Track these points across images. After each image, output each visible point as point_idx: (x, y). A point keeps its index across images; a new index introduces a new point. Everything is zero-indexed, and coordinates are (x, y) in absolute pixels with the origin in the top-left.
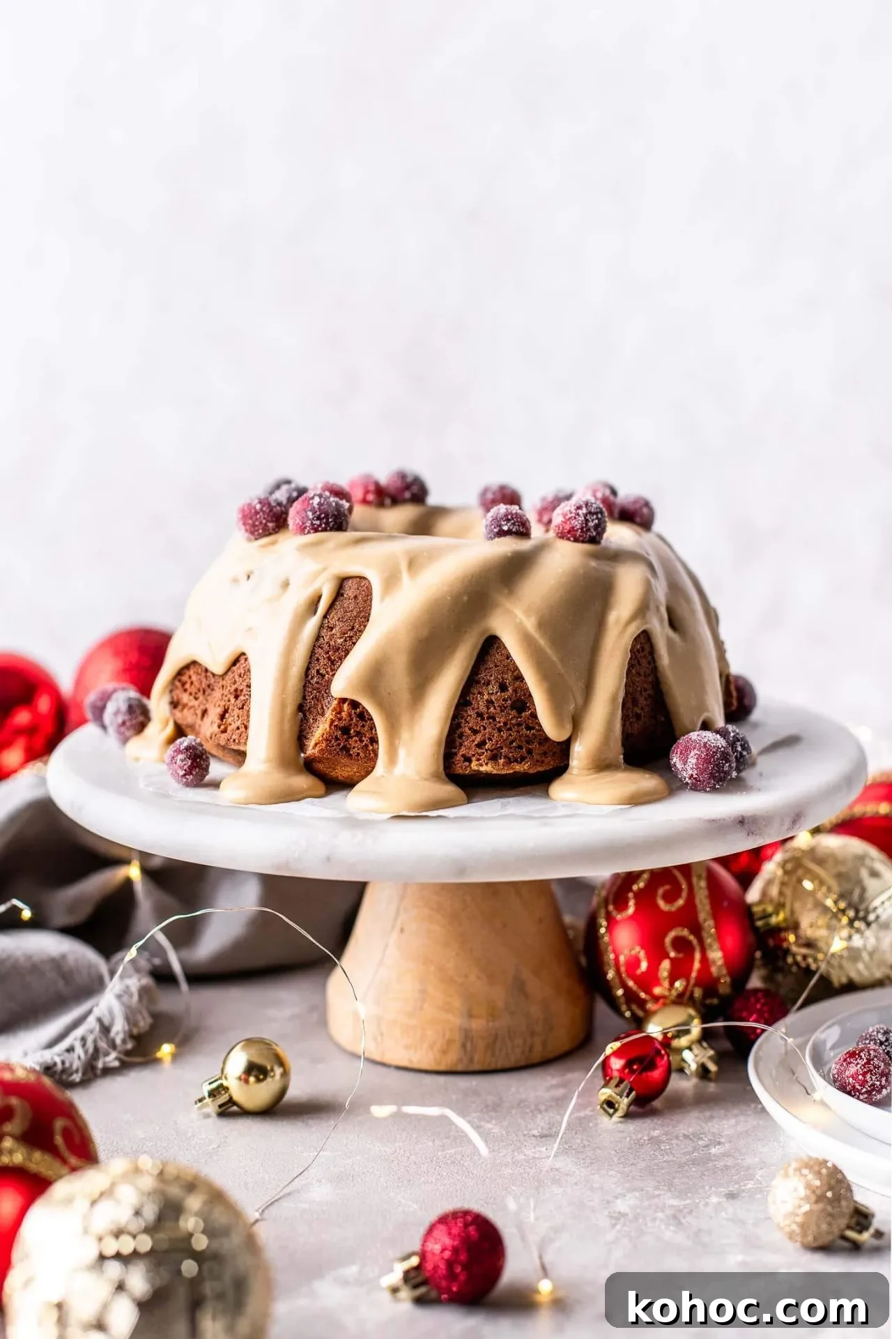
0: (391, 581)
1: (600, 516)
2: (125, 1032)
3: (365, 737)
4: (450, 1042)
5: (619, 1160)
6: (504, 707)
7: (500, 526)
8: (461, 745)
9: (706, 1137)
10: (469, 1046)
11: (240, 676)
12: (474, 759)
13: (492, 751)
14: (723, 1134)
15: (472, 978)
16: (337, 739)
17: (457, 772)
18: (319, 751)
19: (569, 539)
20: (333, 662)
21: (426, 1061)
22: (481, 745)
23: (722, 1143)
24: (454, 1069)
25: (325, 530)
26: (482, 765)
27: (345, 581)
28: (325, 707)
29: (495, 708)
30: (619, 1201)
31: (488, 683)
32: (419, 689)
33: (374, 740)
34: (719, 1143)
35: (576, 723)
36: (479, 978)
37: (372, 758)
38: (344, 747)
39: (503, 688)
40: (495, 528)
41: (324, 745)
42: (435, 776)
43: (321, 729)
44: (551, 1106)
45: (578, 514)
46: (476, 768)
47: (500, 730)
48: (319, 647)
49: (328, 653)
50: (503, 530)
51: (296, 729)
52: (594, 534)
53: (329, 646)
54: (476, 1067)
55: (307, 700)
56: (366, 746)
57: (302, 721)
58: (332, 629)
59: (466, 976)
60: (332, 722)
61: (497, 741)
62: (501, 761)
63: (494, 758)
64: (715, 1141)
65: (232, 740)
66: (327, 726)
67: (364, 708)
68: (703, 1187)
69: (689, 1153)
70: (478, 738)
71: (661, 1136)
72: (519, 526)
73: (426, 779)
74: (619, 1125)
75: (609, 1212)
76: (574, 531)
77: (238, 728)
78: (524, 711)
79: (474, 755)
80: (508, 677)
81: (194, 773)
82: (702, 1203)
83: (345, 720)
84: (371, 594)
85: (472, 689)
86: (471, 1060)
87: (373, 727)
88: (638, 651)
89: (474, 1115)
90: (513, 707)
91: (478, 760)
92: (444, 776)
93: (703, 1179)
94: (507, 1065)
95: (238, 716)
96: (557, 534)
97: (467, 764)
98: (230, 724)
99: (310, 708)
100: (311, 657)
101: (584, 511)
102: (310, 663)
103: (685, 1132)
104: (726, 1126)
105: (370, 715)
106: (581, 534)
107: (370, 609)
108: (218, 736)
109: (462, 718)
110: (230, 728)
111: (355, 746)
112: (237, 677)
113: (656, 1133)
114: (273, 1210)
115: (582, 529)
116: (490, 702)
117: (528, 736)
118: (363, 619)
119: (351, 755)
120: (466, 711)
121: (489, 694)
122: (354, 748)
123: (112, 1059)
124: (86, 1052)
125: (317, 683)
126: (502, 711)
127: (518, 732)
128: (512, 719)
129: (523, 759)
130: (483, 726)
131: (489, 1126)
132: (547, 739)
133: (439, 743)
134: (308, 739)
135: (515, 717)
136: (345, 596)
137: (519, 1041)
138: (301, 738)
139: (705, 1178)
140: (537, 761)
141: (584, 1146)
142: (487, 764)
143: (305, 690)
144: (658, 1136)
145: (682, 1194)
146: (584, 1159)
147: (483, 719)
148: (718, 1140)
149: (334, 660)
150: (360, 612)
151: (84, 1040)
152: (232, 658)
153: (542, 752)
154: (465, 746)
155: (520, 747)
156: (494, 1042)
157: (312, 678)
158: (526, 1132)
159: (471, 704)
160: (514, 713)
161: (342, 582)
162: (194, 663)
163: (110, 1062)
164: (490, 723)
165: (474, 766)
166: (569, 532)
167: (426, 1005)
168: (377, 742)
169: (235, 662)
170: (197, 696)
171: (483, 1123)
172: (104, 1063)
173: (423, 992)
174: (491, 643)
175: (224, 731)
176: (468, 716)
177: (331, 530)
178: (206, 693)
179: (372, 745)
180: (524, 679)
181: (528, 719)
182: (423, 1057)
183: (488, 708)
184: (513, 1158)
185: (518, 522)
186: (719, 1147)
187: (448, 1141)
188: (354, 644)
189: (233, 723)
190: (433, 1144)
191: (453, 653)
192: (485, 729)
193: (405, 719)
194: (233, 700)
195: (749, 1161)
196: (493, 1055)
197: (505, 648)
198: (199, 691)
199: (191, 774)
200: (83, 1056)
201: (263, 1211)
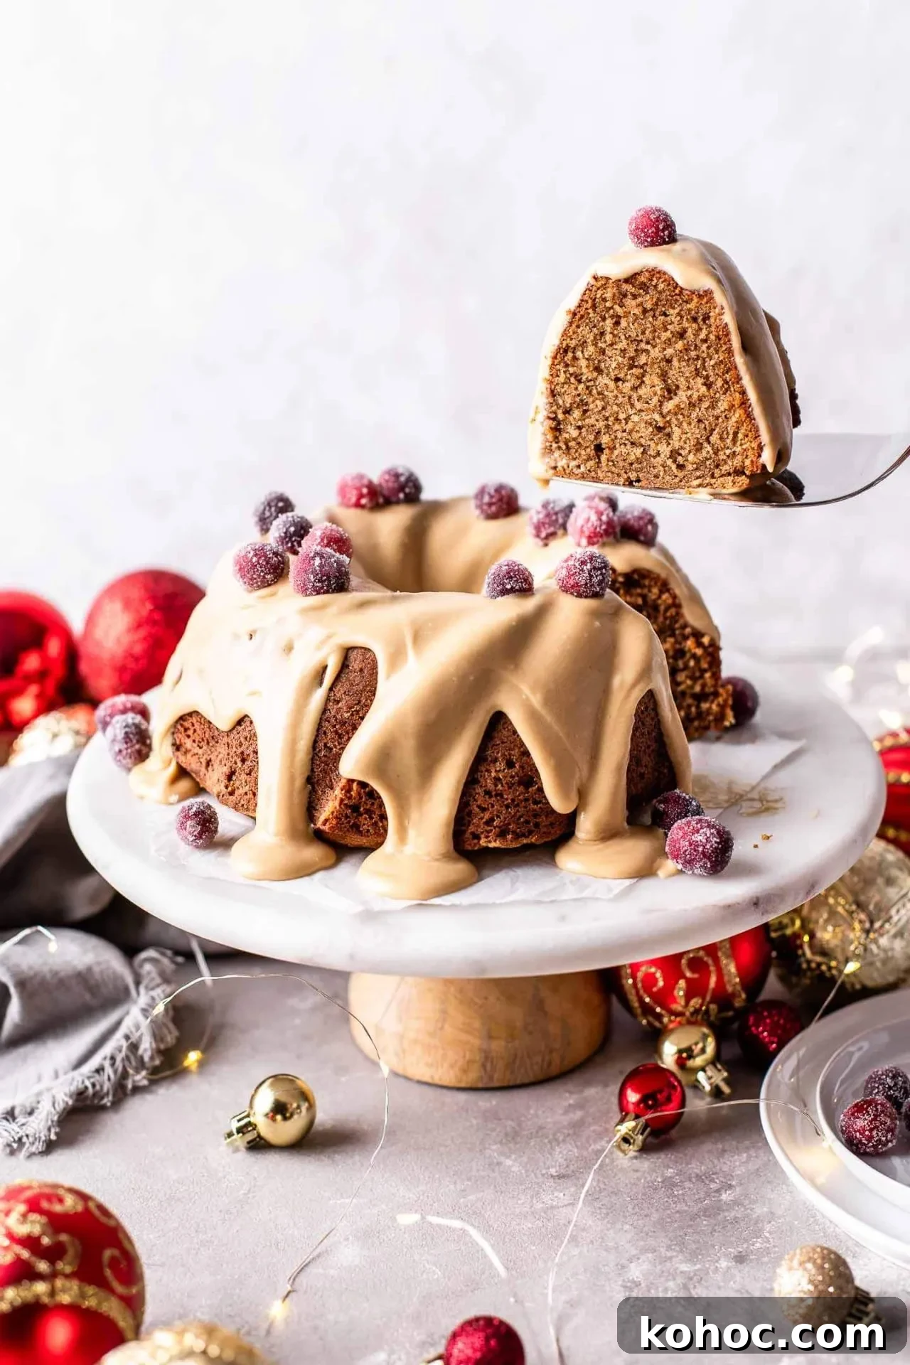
0: (397, 656)
1: (604, 571)
2: (152, 1049)
3: (375, 814)
4: (470, 1062)
5: (633, 1209)
6: (512, 784)
7: (503, 584)
8: (469, 822)
9: (717, 1178)
10: (489, 1066)
11: (246, 738)
12: (482, 836)
13: (499, 827)
14: (733, 1174)
15: (492, 999)
16: (347, 817)
17: (465, 849)
18: (330, 828)
19: (572, 594)
20: (340, 736)
21: (448, 1077)
22: (489, 822)
23: (733, 1186)
24: (474, 1086)
25: (327, 592)
26: (490, 842)
27: (350, 651)
28: (333, 781)
29: (502, 786)
30: (632, 1265)
31: (495, 760)
32: (427, 771)
33: (383, 817)
34: (730, 1187)
35: (583, 796)
36: (498, 999)
37: (381, 835)
38: (354, 823)
39: (510, 764)
40: (498, 586)
41: (334, 822)
42: (446, 857)
43: (329, 806)
44: (569, 1135)
45: (582, 570)
46: (484, 845)
47: (507, 807)
48: (326, 720)
49: (334, 726)
50: (507, 589)
51: (305, 801)
52: (598, 589)
53: (336, 720)
54: (496, 1084)
55: (315, 772)
56: (376, 823)
57: (310, 793)
58: (338, 702)
59: (486, 998)
60: (342, 800)
61: (505, 818)
62: (509, 837)
63: (502, 834)
64: (726, 1183)
65: (240, 805)
66: (337, 803)
67: (372, 787)
68: (713, 1246)
69: (700, 1200)
70: (487, 816)
71: (673, 1178)
72: (522, 582)
73: (437, 860)
74: (635, 1161)
75: (624, 1281)
76: (578, 586)
77: (246, 793)
78: (532, 786)
79: (482, 833)
80: (516, 752)
81: (204, 837)
82: (712, 1268)
83: (355, 799)
84: (377, 668)
85: (479, 767)
86: (491, 1078)
87: (381, 805)
88: (642, 712)
89: (494, 1147)
90: (520, 783)
91: (487, 837)
92: (455, 855)
93: (713, 1236)
94: (526, 1080)
95: (246, 782)
96: (560, 587)
97: (476, 841)
98: (238, 788)
99: (318, 781)
100: (318, 730)
101: (589, 566)
102: (317, 736)
103: (698, 1171)
104: (737, 1163)
105: (378, 794)
106: (585, 590)
107: (376, 683)
108: (225, 797)
109: (470, 796)
110: (237, 793)
111: (365, 824)
112: (242, 739)
113: (670, 1173)
114: (303, 1280)
115: (586, 584)
116: (497, 780)
117: (535, 810)
118: (369, 693)
119: (361, 832)
120: (474, 789)
121: (496, 771)
122: (364, 824)
123: (141, 1078)
124: (115, 1072)
125: (325, 756)
126: (510, 788)
127: (525, 807)
128: (519, 795)
129: (530, 832)
130: (491, 804)
131: (509, 1162)
132: (553, 811)
133: (448, 825)
134: (317, 810)
135: (522, 793)
136: (351, 668)
137: (538, 1059)
138: (311, 809)
139: (716, 1234)
140: (544, 833)
141: (600, 1191)
142: (495, 841)
143: (313, 763)
144: (670, 1177)
145: (693, 1256)
146: (600, 1208)
147: (491, 797)
148: (729, 1183)
149: (342, 734)
150: (366, 686)
151: (113, 1058)
152: (236, 718)
153: (549, 823)
154: (473, 824)
155: (527, 822)
156: (514, 1062)
157: (320, 751)
158: (544, 1172)
159: (479, 782)
160: (521, 789)
161: (347, 652)
162: (197, 713)
163: (139, 1081)
164: (498, 801)
165: (483, 842)
166: (573, 587)
167: (446, 1026)
168: (386, 819)
169: (239, 722)
170: (201, 745)
171: (502, 1159)
172: (134, 1081)
173: (444, 1012)
174: (498, 720)
175: (232, 793)
176: (476, 794)
177: (333, 592)
178: (211, 744)
179: (382, 822)
180: (530, 754)
181: (535, 794)
182: (446, 1075)
183: (496, 786)
184: (532, 1207)
185: (520, 579)
186: (730, 1192)
187: (469, 1183)
188: (362, 718)
189: (241, 789)
190: (455, 1187)
191: (460, 734)
192: (493, 806)
193: (413, 799)
194: (239, 764)
195: (760, 1210)
196: (512, 1072)
197: (511, 723)
198: (203, 740)
199: (201, 838)
200: (112, 1076)
201: (294, 1279)
